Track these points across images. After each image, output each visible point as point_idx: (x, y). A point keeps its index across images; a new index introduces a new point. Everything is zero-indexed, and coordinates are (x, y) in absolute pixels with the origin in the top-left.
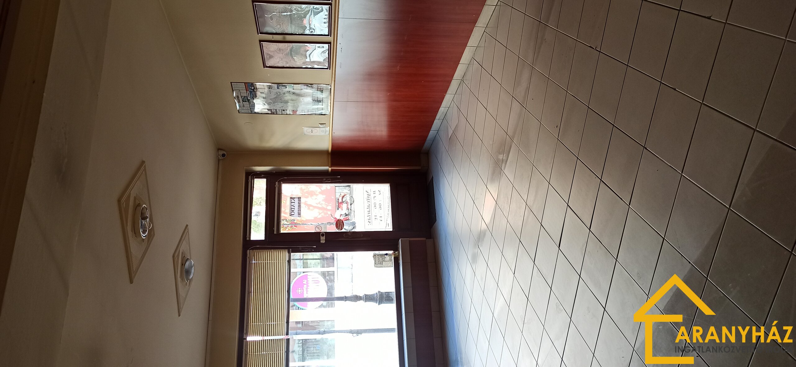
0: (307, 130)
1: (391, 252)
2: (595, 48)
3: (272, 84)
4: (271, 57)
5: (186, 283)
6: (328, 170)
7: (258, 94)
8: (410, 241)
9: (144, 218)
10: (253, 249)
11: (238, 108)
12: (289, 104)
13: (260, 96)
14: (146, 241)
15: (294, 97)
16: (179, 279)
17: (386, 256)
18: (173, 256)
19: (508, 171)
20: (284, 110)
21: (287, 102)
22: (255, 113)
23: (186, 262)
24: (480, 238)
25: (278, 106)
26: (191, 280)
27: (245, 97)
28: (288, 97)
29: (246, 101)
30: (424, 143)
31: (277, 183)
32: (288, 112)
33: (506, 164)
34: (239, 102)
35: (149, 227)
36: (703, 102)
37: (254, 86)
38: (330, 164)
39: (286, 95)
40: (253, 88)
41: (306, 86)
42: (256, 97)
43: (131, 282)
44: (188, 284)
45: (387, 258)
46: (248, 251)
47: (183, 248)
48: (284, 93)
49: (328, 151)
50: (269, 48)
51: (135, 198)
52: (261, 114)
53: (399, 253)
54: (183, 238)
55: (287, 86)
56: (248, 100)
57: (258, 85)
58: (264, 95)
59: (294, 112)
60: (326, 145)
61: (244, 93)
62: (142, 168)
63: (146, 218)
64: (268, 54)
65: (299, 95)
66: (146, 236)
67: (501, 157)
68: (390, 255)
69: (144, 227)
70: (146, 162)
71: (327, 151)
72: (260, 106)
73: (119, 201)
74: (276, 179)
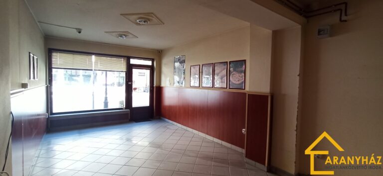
0: (168, 79)
1: (125, 107)
3: (184, 69)
4: (194, 68)
5: (117, 35)
8: (129, 113)
11: (176, 57)
13: (180, 65)
14: (136, 22)
16: (119, 33)
18: (128, 32)
21: (178, 73)
22: (174, 63)
23: (125, 36)
25: (177, 70)
32: (175, 73)
35: (141, 23)
38: (156, 86)
39: (181, 73)
40: (183, 62)
43: (121, 15)
46: (126, 58)
47: (131, 36)
50: (197, 68)
51: (152, 19)
53: (124, 110)
54: (134, 36)
56: (179, 61)
60: (163, 85)
61: (181, 59)
62: (162, 23)
63: (144, 23)
70: (164, 25)
71: (160, 85)
72: (177, 64)
73: (152, 13)
74: (151, 68)
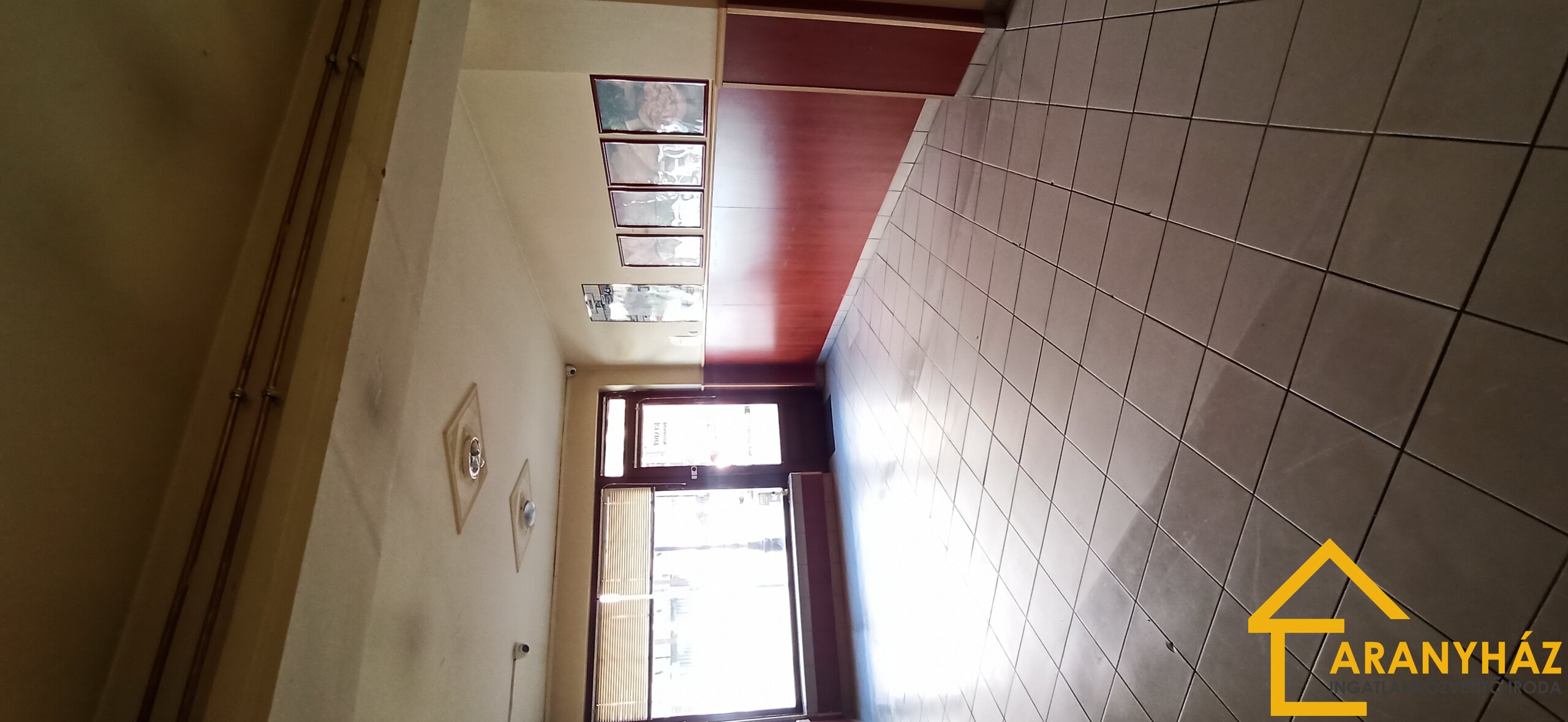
0: (674, 340)
1: (778, 490)
2: (1020, 245)
3: (633, 286)
4: (630, 254)
5: (526, 531)
6: (700, 389)
7: (615, 297)
8: (803, 476)
9: (475, 454)
10: (608, 488)
11: (590, 315)
12: (652, 309)
13: (618, 300)
14: (477, 481)
15: (659, 301)
16: (517, 526)
17: (772, 495)
18: (511, 498)
19: (921, 391)
20: (646, 317)
21: (649, 307)
22: (612, 321)
23: (526, 505)
24: (889, 471)
25: (640, 312)
26: (531, 528)
27: (598, 301)
28: (651, 301)
29: (600, 307)
30: (818, 355)
31: (637, 405)
32: (652, 319)
33: (918, 382)
34: (591, 307)
35: (481, 465)
36: (1145, 312)
37: (609, 289)
38: (702, 381)
39: (649, 298)
40: (608, 291)
41: (673, 288)
42: (612, 301)
43: (459, 531)
44: (528, 532)
45: (775, 497)
46: (602, 490)
47: (522, 487)
48: (647, 297)
49: (700, 365)
50: (628, 243)
51: (464, 430)
52: (619, 321)
53: (789, 490)
54: (522, 476)
55: (650, 288)
56: (603, 305)
57: (615, 287)
58: (622, 299)
59: (659, 318)
60: (699, 358)
61: (598, 297)
62: (474, 392)
63: (478, 453)
64: (626, 250)
65: (664, 298)
66: (477, 476)
67: (912, 373)
68: (778, 494)
69: (473, 464)
70: (478, 384)
71: (698, 366)
72: (618, 310)
73: (445, 433)
74: (636, 399)
